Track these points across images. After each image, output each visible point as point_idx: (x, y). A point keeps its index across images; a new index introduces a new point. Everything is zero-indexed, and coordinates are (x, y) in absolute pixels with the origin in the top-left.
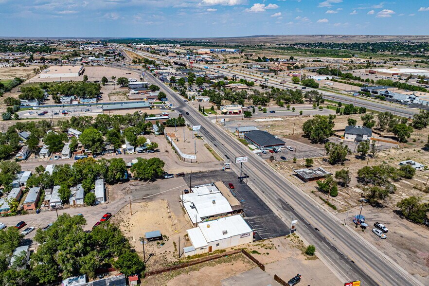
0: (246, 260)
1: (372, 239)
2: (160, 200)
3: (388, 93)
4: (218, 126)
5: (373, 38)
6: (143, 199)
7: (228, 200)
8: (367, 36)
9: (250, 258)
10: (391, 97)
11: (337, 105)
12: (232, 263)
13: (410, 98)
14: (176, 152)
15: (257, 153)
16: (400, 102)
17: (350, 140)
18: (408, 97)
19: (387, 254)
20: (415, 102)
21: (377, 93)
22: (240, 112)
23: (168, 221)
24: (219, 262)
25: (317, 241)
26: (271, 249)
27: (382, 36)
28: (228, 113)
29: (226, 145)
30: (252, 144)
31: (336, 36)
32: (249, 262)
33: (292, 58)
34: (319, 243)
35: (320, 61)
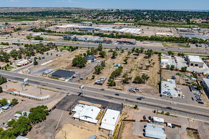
0: (127, 122)
1: (140, 94)
2: (65, 125)
3: (76, 38)
4: (27, 74)
5: (36, 9)
6: (57, 129)
7: (95, 106)
8: (33, 8)
9: (127, 121)
10: (77, 39)
11: (64, 47)
12: (126, 127)
13: (85, 38)
14: (29, 98)
15: (69, 81)
16: (83, 41)
17: (90, 62)
18: (84, 38)
19: (147, 96)
20: (87, 40)
21: (71, 38)
22: (28, 63)
23: (83, 130)
24: (122, 129)
25: (131, 103)
26: (127, 114)
27: (40, 8)
28: (22, 65)
29: (49, 83)
30: (60, 78)
31: (16, 8)
32: (129, 123)
33: (6, 24)
34: (132, 103)
35: (26, 24)
